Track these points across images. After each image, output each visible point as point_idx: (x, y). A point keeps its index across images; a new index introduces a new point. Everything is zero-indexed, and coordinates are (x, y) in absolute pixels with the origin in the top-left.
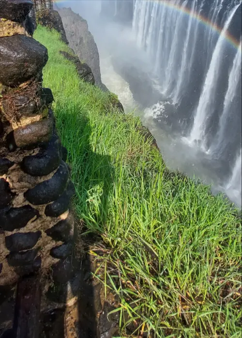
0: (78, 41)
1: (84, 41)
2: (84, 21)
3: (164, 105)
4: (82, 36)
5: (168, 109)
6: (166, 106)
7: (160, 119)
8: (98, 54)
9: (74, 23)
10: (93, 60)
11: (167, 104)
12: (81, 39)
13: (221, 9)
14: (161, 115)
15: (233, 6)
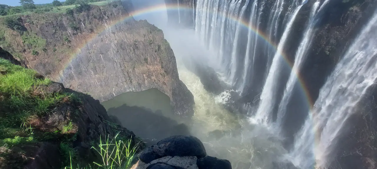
0: (157, 48)
1: (162, 48)
2: (160, 31)
3: (230, 93)
4: (159, 44)
5: (234, 95)
6: (232, 93)
7: (229, 104)
8: (174, 57)
9: (151, 33)
10: (171, 63)
11: (232, 92)
12: (159, 47)
13: (282, 11)
14: (228, 101)
15: (295, 7)
